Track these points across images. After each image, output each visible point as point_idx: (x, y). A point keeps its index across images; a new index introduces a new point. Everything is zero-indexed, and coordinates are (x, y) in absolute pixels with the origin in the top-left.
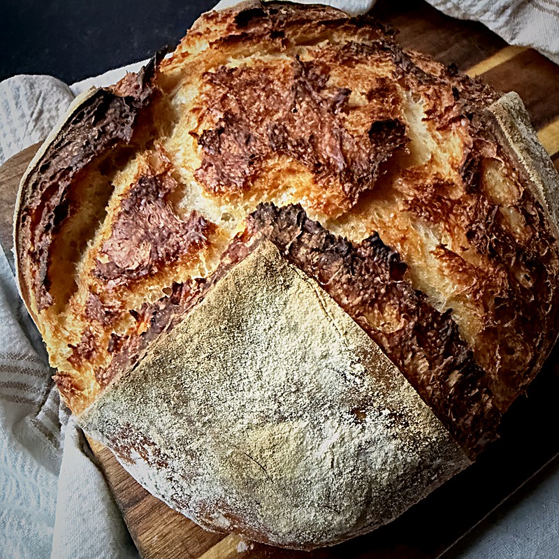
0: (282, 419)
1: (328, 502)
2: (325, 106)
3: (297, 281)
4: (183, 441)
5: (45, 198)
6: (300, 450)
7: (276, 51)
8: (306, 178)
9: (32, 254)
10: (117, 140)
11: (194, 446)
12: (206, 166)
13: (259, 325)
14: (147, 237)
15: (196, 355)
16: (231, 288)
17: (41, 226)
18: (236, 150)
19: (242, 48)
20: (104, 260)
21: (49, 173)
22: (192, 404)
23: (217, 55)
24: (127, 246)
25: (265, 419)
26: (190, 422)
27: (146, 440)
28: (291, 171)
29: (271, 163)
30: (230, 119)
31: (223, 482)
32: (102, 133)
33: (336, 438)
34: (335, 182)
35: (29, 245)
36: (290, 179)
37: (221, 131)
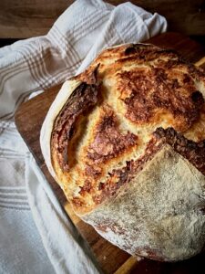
0: (176, 214)
1: (192, 245)
2: (170, 87)
3: (180, 159)
4: (133, 225)
5: (64, 127)
6: (183, 226)
7: (141, 64)
8: (170, 116)
9: (59, 149)
10: (91, 102)
11: (138, 227)
12: (129, 112)
13: (166, 178)
14: (111, 142)
15: (142, 191)
16: (156, 164)
17: (62, 138)
18: (140, 105)
19: (128, 63)
20: (92, 151)
21: (64, 117)
22: (139, 210)
23: (119, 66)
24: (101, 146)
25: (169, 215)
26: (137, 217)
27: (116, 224)
28: (164, 113)
29: (156, 110)
30: (135, 93)
31: (150, 240)
32: (85, 100)
33: (196, 220)
34: (182, 117)
35: (57, 146)
36: (164, 117)
37: (132, 98)
